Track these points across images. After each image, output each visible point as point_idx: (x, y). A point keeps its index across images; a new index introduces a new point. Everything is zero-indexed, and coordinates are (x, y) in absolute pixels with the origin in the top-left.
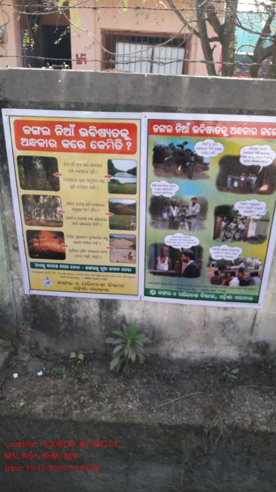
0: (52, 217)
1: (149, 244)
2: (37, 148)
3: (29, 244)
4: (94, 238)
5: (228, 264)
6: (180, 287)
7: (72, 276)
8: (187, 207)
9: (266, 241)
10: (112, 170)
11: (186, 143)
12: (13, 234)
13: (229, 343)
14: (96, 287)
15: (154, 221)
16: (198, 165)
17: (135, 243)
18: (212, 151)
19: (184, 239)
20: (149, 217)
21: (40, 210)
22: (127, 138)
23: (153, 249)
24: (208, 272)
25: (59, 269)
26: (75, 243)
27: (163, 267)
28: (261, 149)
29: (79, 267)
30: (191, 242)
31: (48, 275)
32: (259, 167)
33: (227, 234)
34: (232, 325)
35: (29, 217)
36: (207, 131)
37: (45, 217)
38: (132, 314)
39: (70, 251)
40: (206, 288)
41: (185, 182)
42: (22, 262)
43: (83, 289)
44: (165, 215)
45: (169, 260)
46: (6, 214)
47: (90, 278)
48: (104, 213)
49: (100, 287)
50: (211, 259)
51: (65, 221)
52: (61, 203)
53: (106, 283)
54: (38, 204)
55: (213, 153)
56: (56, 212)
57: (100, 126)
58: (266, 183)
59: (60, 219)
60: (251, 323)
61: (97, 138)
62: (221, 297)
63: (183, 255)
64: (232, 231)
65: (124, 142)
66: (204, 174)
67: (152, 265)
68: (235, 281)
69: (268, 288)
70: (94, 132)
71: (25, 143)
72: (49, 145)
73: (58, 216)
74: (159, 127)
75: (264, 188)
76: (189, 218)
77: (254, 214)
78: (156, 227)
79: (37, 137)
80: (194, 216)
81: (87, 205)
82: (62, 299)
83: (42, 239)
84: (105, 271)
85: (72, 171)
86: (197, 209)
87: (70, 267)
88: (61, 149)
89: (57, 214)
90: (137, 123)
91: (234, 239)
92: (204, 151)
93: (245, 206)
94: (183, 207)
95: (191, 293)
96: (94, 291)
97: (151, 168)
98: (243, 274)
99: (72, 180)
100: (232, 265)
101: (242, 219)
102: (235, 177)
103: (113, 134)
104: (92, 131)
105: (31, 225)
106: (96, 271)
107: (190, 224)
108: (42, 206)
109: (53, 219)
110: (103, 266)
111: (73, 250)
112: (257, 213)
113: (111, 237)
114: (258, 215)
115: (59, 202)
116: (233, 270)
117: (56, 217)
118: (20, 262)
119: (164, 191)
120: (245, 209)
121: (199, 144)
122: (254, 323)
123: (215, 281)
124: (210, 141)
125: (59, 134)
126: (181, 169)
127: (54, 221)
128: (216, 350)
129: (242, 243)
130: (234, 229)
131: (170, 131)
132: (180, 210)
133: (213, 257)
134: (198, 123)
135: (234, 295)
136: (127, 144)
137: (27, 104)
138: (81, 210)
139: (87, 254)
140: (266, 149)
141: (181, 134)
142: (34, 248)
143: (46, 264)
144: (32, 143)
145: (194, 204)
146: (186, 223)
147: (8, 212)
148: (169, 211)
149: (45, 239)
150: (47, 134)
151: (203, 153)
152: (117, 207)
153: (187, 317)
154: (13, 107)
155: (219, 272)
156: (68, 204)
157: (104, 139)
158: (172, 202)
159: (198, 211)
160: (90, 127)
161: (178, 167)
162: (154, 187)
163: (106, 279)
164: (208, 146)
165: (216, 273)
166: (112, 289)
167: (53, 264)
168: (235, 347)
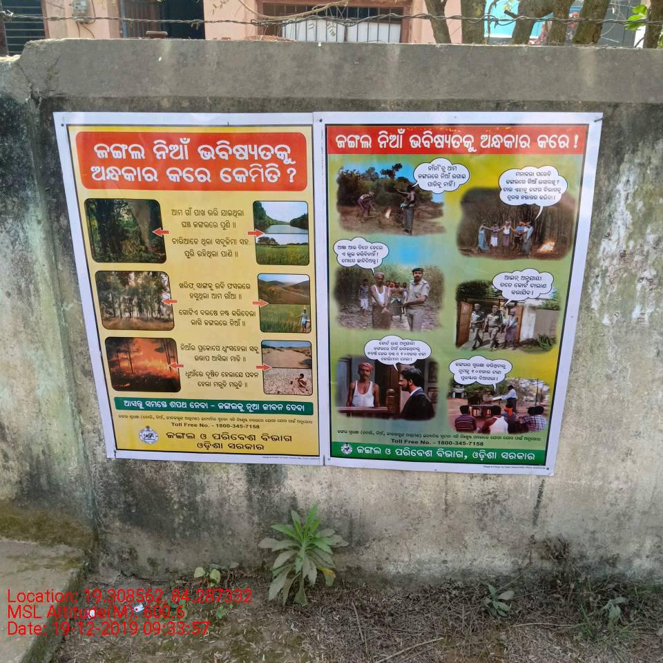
0: (153, 310)
1: (335, 358)
2: (122, 184)
3: (111, 364)
4: (232, 349)
5: (486, 392)
6: (397, 438)
7: (193, 422)
8: (405, 286)
9: (556, 348)
10: (261, 220)
11: (398, 167)
12: (81, 345)
13: (495, 541)
14: (238, 441)
15: (342, 314)
16: (423, 207)
17: (311, 357)
18: (447, 180)
19: (403, 346)
20: (334, 306)
21: (131, 300)
22: (288, 161)
23: (344, 366)
24: (449, 409)
25: (169, 409)
26: (196, 360)
27: (364, 402)
28: (540, 174)
29: (206, 405)
30: (413, 351)
31: (148, 422)
32: (536, 207)
33: (481, 335)
34: (498, 508)
35: (110, 314)
36: (437, 143)
37: (141, 311)
38: (308, 493)
39: (189, 375)
40: (445, 440)
41: (400, 238)
42: (99, 398)
43: (215, 445)
44: (364, 303)
45: (374, 386)
46: (67, 309)
47: (228, 426)
48: (250, 300)
49: (246, 441)
50: (454, 384)
51: (177, 318)
52: (169, 285)
53: (258, 433)
54: (127, 287)
55: (450, 184)
56: (159, 301)
58: (551, 237)
59: (169, 315)
60: (533, 503)
61: (233, 162)
62: (475, 455)
63: (401, 378)
64: (490, 329)
65: (283, 167)
66: (434, 224)
67: (344, 398)
68: (500, 424)
69: (562, 436)
70: (227, 150)
71: (99, 175)
72: (143, 177)
73: (164, 309)
74: (347, 139)
75: (548, 247)
76: (409, 306)
77: (530, 296)
78: (349, 325)
79: (121, 163)
80: (419, 303)
81: (217, 287)
82: (176, 467)
83: (136, 354)
84: (255, 412)
85: (188, 224)
86: (423, 290)
87: (190, 406)
88: (164, 184)
89: (161, 306)
90: (306, 132)
91: (496, 344)
92: (432, 180)
93: (513, 282)
94: (397, 286)
95: (417, 449)
96: (236, 449)
97: (335, 214)
98: (515, 410)
99: (189, 241)
100: (493, 393)
101: (509, 307)
102: (493, 228)
103: (262, 154)
104: (221, 150)
105: (115, 327)
106: (238, 411)
107: (411, 317)
108: (134, 292)
109: (156, 315)
110: (252, 402)
111: (194, 373)
112: (536, 295)
113: (263, 346)
114: (537, 299)
115: (166, 283)
116: (497, 404)
117: (160, 311)
118: (96, 398)
119: (360, 257)
120: (513, 288)
121: (423, 169)
122: (539, 502)
123: (463, 425)
124: (443, 162)
125: (161, 156)
126: (390, 215)
127: (156, 318)
128: (469, 556)
130: (494, 327)
131: (367, 145)
132: (393, 292)
133: (458, 380)
134: (418, 129)
135: (499, 451)
136: (288, 171)
137: (100, 102)
138: (206, 297)
139: (220, 379)
140: (549, 174)
141: (388, 151)
142: (121, 371)
143: (143, 400)
144: (110, 174)
145: (417, 281)
146: (404, 317)
147: (71, 305)
148: (371, 294)
149: (141, 353)
150: (140, 158)
151: (430, 184)
152: (273, 288)
153: (413, 495)
154: (74, 109)
155: (470, 408)
156: (182, 286)
157: (246, 164)
158: (377, 278)
159: (425, 292)
160: (219, 143)
161: (385, 212)
162: (343, 251)
163: (258, 427)
164: (439, 172)
165: (464, 409)
166: (270, 446)
167: (157, 400)
168: (505, 550)
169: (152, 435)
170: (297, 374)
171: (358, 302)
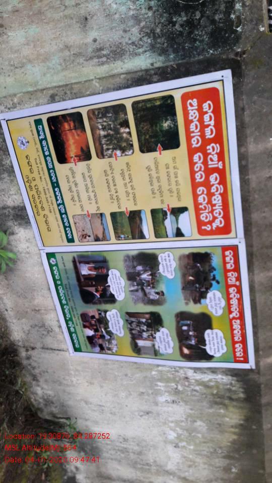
0: (107, 145)
1: (105, 254)
2: (188, 122)
3: (64, 116)
4: (95, 196)
5: (105, 326)
6: (68, 287)
7: (41, 173)
8: (153, 287)
9: (136, 355)
10: (178, 212)
11: (218, 282)
12: (71, 93)
13: (27, 332)
14: (38, 201)
15: (131, 257)
16: (198, 295)
17: (102, 241)
18: (214, 306)
19: (120, 287)
20: (135, 253)
21: (111, 129)
22: (214, 225)
23: (101, 259)
24: (92, 310)
25: (45, 156)
26: (82, 174)
27: (84, 270)
28: (222, 346)
29: (55, 181)
30: (118, 292)
31: (32, 142)
33: (134, 323)
34: (45, 333)
35: (98, 115)
36: (233, 300)
37: (105, 136)
39: (71, 169)
40: (74, 310)
41: (179, 285)
42: (38, 107)
43: (30, 186)
44: (139, 268)
45: (94, 274)
46: (94, 82)
47: (46, 194)
48: (128, 206)
49: (39, 206)
50: (106, 312)
51: (106, 161)
52: (126, 155)
53: (47, 212)
54: (119, 126)
55: (212, 307)
56: (114, 149)
57: (224, 196)
58: (191, 352)
59: (106, 155)
60: (53, 347)
61: (210, 195)
62: (70, 323)
63: (102, 287)
64: (139, 327)
65: (210, 223)
66: (189, 300)
67: (82, 259)
69: (92, 358)
70: (217, 191)
71: (191, 105)
72: (194, 137)
73: (110, 152)
74: (231, 256)
76: (143, 290)
77: (160, 344)
78: (125, 261)
79: (201, 120)
80: (145, 294)
81: (131, 186)
82: (8, 162)
83: (75, 134)
84: (60, 211)
85: (168, 168)
86: (153, 296)
87: (51, 170)
88: (191, 152)
89: (111, 150)
90: (232, 234)
91: (131, 330)
92: (213, 299)
93: (165, 337)
94: (153, 283)
95: (65, 296)
96: (32, 200)
97: (187, 252)
98: (99, 338)
99: (157, 168)
100: (105, 329)
101: (152, 335)
102: (191, 326)
103: (217, 211)
104: (217, 188)
105: (90, 119)
106: (57, 200)
107: (137, 291)
108: (117, 131)
109: (105, 147)
110: (65, 208)
111: (73, 173)
113: (101, 214)
114: (159, 347)
115: (127, 153)
116: (100, 330)
117: (108, 149)
118: (38, 105)
119: (165, 265)
120: (162, 337)
121: (218, 294)
122: (55, 350)
123: (84, 317)
124: (223, 303)
125: (209, 149)
126: (191, 280)
127: (102, 147)
128: (14, 321)
129: (129, 336)
130: (140, 329)
131: (228, 267)
132: (149, 281)
133: (108, 314)
134: (239, 290)
135: (75, 332)
136: (208, 226)
137: (241, 105)
138: (124, 179)
139: (74, 189)
140: (223, 349)
141: (226, 277)
142: (61, 124)
143: (45, 139)
144: (193, 114)
145: (157, 293)
146: (136, 288)
147: (97, 84)
148: (145, 271)
149: (77, 137)
150: (206, 134)
151: (210, 298)
152: (137, 219)
153: (38, 295)
154: (234, 85)
155: (95, 320)
156: (127, 164)
157: (210, 202)
158: (155, 273)
159: (151, 297)
160: (221, 186)
161: (192, 276)
162: (167, 256)
163: (51, 212)
164: (217, 302)
165: (93, 317)
166: (41, 219)
167: (48, 148)
168: (24, 336)
169: (24, 145)
170: (90, 233)
171: (140, 264)
